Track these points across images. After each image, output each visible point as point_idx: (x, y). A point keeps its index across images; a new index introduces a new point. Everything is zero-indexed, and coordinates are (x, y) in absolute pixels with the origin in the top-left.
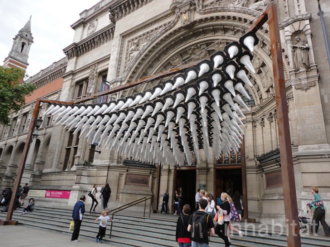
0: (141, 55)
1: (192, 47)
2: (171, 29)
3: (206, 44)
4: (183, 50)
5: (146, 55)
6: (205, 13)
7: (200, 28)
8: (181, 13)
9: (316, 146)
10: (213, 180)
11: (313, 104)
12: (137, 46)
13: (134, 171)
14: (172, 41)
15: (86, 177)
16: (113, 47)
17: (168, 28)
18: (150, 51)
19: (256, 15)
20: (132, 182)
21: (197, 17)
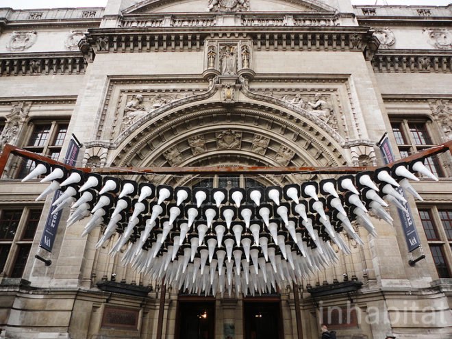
0: (151, 118)
1: (224, 132)
2: (203, 99)
3: (243, 133)
4: (210, 130)
5: (159, 122)
6: (254, 98)
7: (243, 113)
8: (223, 86)
9: (397, 281)
10: (242, 318)
11: (388, 235)
12: (140, 103)
13: (117, 302)
14: (200, 115)
15: (19, 312)
16: (88, 88)
17: (200, 97)
18: (166, 118)
19: (319, 124)
20: (112, 322)
21: (243, 98)
